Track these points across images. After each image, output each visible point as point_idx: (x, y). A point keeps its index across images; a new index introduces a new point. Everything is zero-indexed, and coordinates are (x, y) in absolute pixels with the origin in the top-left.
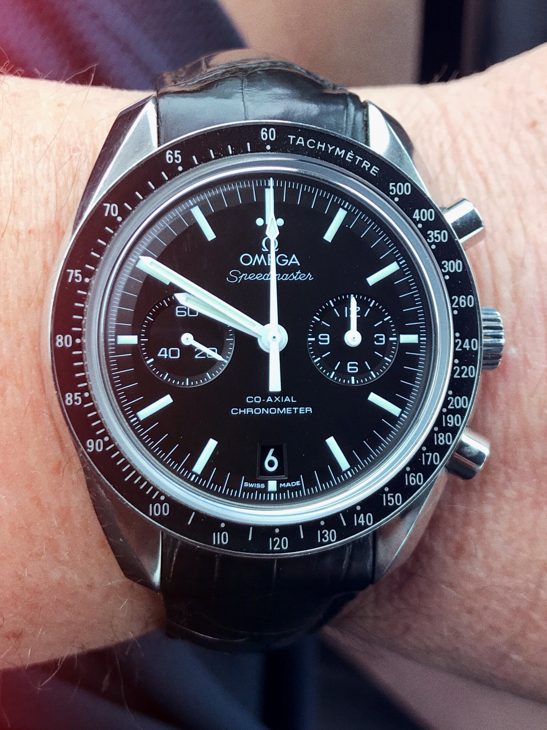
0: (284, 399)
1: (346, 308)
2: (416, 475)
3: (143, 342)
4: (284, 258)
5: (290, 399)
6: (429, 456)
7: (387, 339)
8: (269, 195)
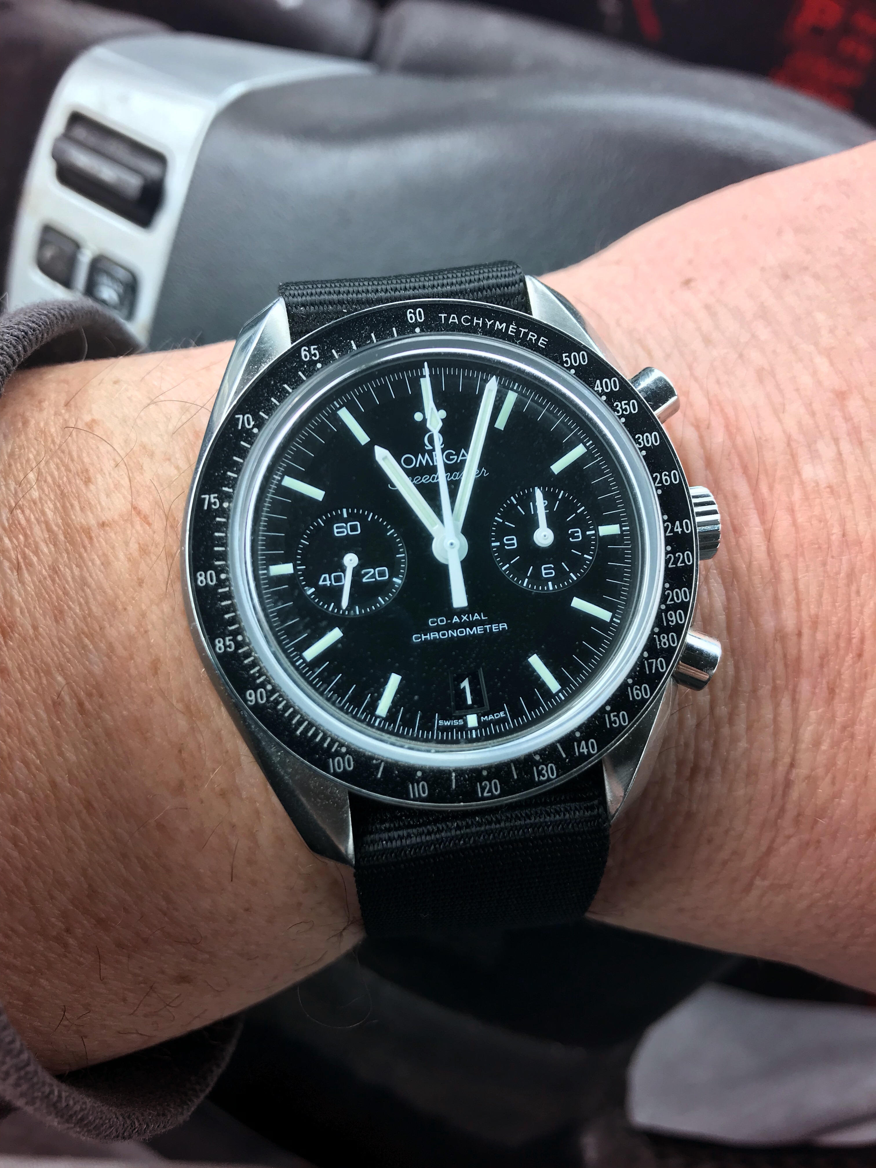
0: (473, 617)
1: (531, 503)
2: (641, 687)
3: (300, 570)
4: (452, 454)
5: (481, 617)
6: (653, 662)
7: (583, 533)
8: (426, 385)
